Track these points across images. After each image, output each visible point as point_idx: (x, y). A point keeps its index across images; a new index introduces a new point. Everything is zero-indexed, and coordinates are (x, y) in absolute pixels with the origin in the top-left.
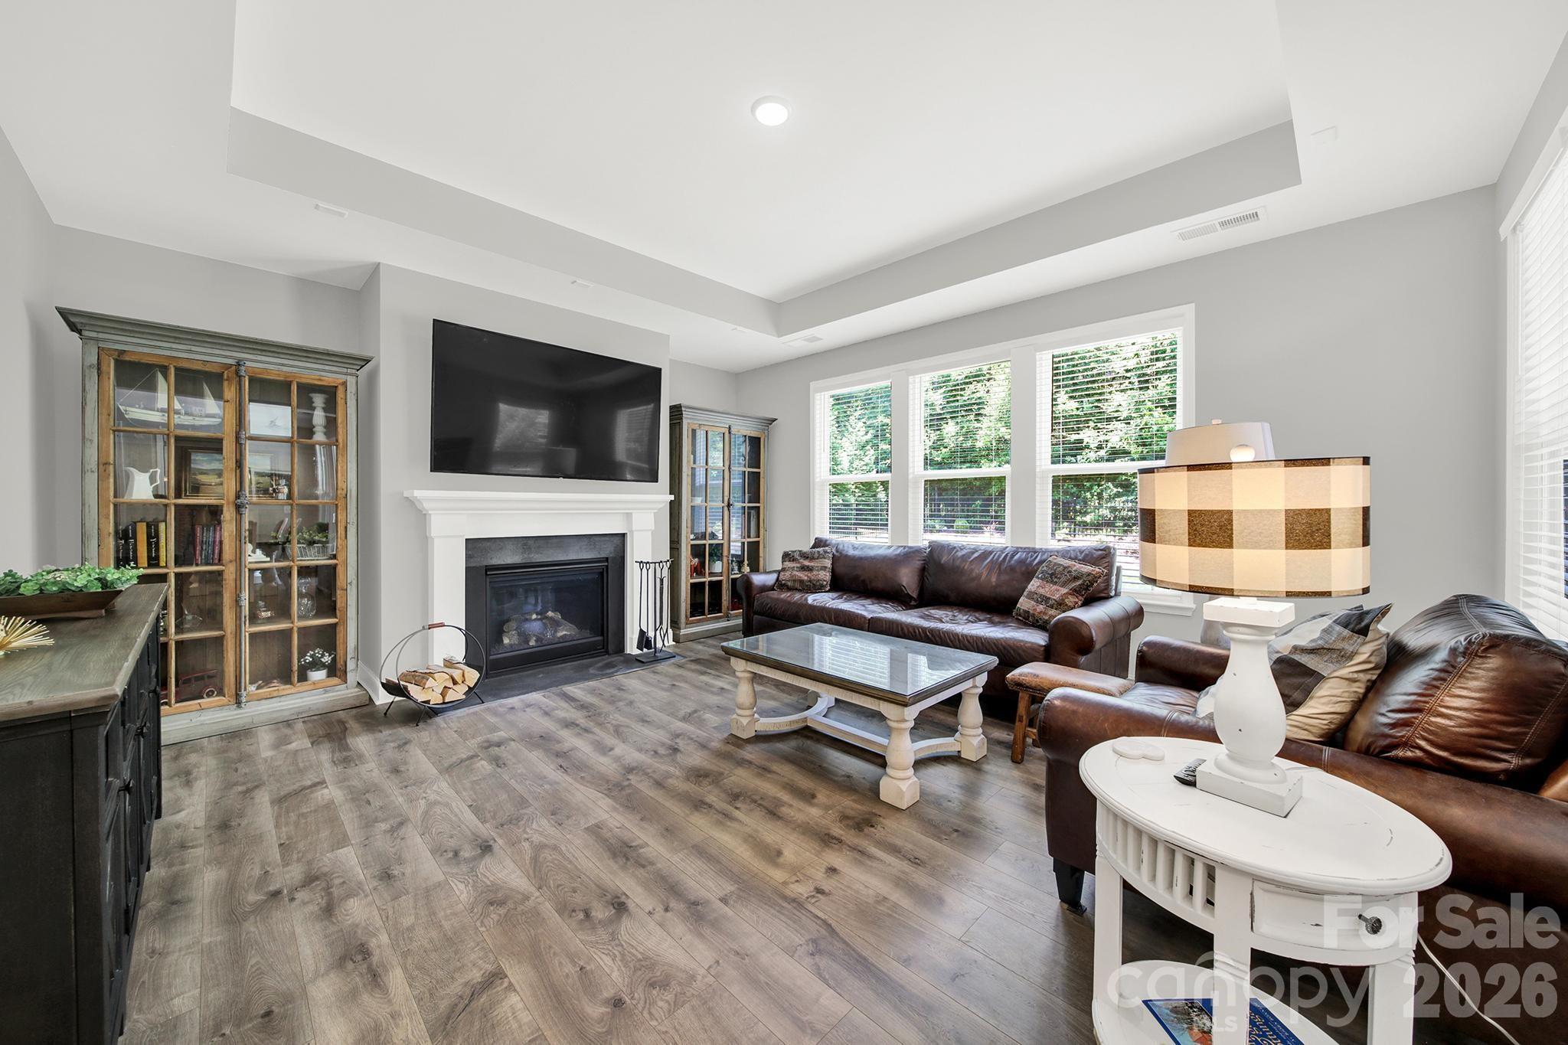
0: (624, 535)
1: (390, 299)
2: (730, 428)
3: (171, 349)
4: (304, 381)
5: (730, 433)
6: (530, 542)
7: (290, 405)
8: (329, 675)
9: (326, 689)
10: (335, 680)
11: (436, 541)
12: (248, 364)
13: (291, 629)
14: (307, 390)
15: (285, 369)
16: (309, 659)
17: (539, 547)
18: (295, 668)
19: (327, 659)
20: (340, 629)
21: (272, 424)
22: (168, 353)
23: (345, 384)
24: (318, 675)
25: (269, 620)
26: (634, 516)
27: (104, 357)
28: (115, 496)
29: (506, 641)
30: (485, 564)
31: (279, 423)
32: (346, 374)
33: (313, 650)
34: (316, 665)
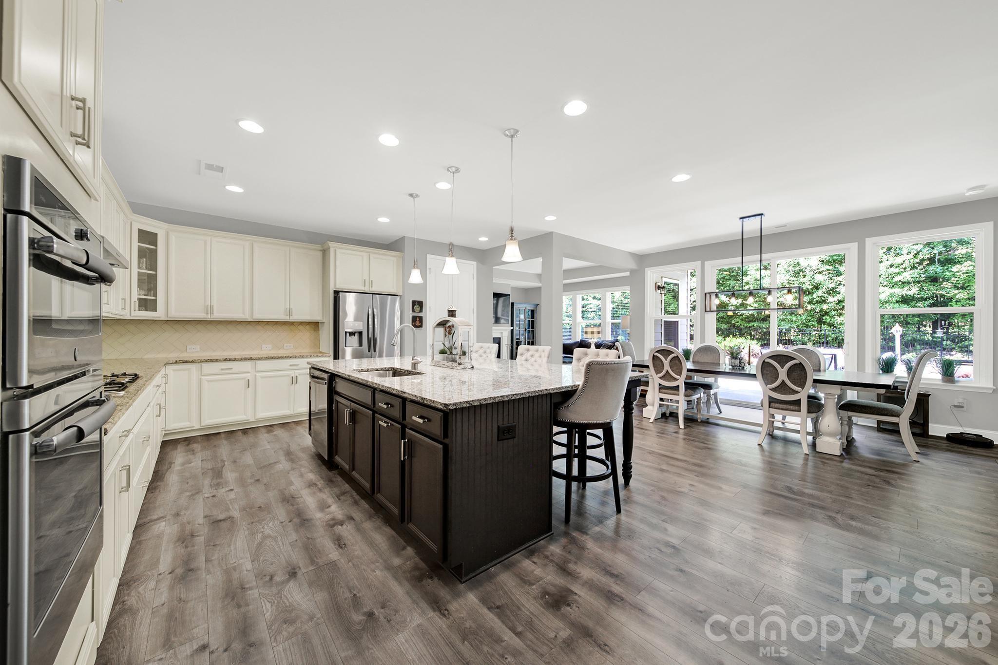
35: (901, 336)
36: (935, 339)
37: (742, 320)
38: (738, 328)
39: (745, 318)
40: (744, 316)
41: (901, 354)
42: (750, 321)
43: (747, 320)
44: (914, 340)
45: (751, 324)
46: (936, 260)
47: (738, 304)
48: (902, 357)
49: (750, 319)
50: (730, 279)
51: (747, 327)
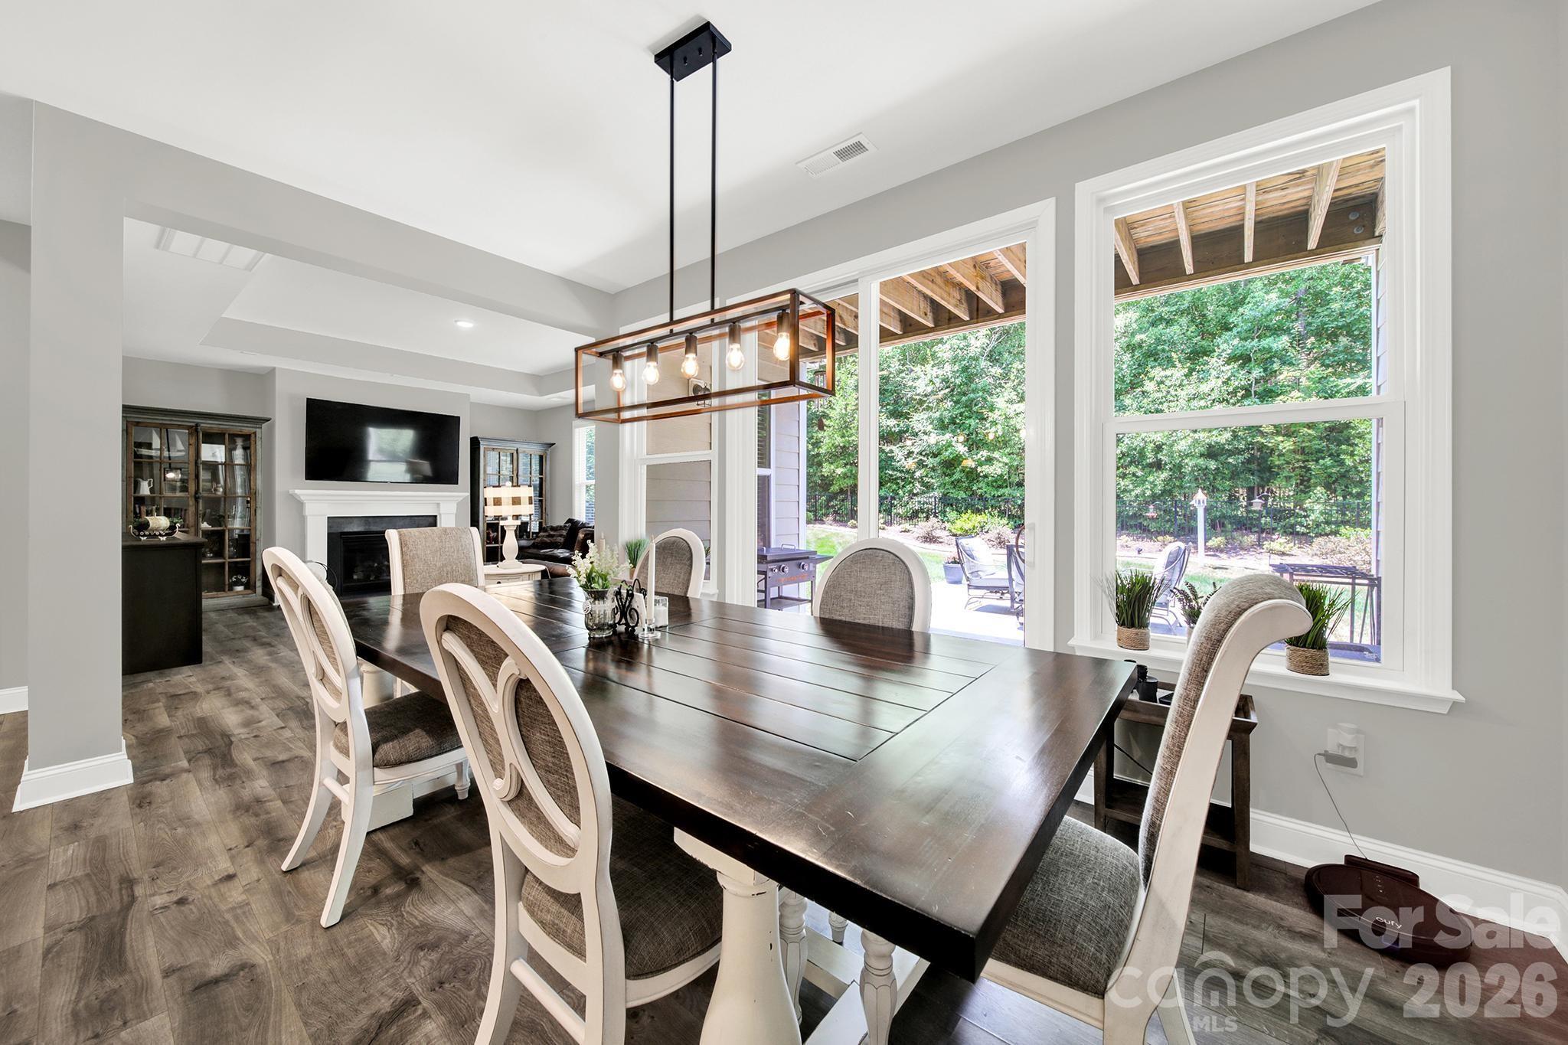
0: (436, 516)
1: (281, 385)
2: (517, 450)
3: (162, 420)
4: (231, 432)
5: (517, 453)
6: (370, 519)
7: (224, 444)
8: (245, 589)
9: (244, 595)
10: (249, 591)
11: (308, 517)
12: (202, 425)
13: (224, 563)
14: (233, 437)
15: (221, 426)
16: (234, 579)
17: (376, 522)
18: (227, 583)
19: (244, 580)
20: (252, 564)
21: (214, 455)
22: (161, 422)
23: (255, 433)
24: (240, 588)
25: (211, 558)
26: (441, 505)
27: (129, 425)
28: (135, 493)
29: (355, 577)
30: (340, 531)
31: (218, 454)
32: (256, 428)
33: (237, 575)
34: (238, 583)
35: (1206, 510)
36: (1251, 515)
37: (987, 484)
38: (981, 498)
39: (992, 482)
40: (990, 478)
41: (1205, 539)
42: (1000, 487)
43: (994, 484)
44: (1224, 516)
45: (1001, 491)
46: (1253, 392)
47: (983, 459)
48: (1207, 544)
49: (999, 483)
50: (970, 418)
51: (994, 496)
